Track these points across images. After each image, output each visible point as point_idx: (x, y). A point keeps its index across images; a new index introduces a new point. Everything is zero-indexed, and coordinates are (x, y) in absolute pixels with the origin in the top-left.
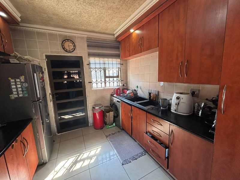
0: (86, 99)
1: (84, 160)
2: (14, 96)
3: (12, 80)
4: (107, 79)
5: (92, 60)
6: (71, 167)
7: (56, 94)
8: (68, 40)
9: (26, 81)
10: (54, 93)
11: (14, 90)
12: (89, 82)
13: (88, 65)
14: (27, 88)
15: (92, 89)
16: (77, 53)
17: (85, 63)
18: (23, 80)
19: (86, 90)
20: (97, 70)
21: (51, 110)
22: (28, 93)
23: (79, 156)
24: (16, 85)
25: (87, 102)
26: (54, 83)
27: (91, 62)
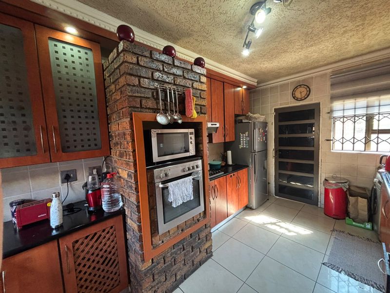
0: (319, 164)
1: (281, 227)
2: (241, 146)
3: (242, 135)
4: (373, 136)
5: (337, 105)
6: (267, 224)
7: (280, 151)
8: (301, 85)
9: (248, 136)
10: (278, 149)
11: (242, 142)
12: (327, 140)
13: (328, 113)
14: (248, 141)
15: (332, 151)
16: (312, 100)
17: (324, 110)
18: (247, 135)
19: (320, 151)
20: (345, 119)
21: (273, 167)
22: (249, 145)
23: (280, 222)
24: (243, 138)
25: (320, 169)
26: (279, 138)
27: (334, 109)
